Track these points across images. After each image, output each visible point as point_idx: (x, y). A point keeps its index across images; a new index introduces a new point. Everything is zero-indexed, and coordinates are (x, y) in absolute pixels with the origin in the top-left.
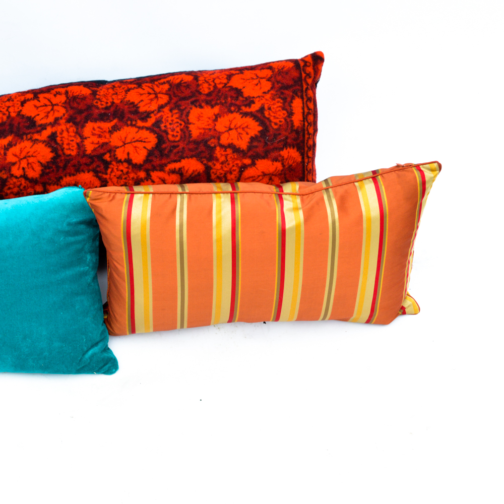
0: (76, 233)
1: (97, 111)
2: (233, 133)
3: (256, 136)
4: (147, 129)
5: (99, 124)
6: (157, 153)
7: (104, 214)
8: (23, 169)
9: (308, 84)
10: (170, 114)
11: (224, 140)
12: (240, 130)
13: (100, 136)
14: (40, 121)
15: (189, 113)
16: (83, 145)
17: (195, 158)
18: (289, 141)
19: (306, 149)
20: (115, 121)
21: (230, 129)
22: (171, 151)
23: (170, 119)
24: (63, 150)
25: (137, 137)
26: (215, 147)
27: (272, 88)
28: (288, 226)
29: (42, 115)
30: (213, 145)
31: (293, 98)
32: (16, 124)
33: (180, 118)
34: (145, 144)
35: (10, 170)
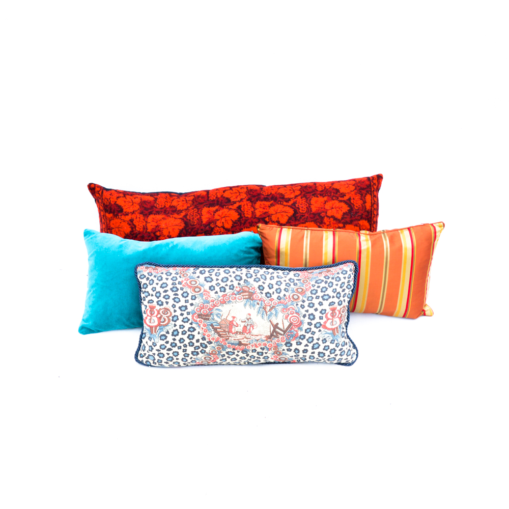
0: (250, 253)
1: (262, 196)
2: (334, 210)
3: (346, 212)
4: (289, 206)
5: (263, 202)
6: (293, 219)
7: (267, 237)
8: (223, 223)
9: (374, 188)
10: (301, 200)
11: (329, 213)
12: (337, 209)
13: (264, 208)
14: (232, 199)
15: (311, 199)
16: (255, 213)
17: (313, 222)
18: (363, 216)
19: (372, 222)
20: (272, 201)
21: (332, 208)
22: (300, 218)
23: (301, 202)
24: (244, 214)
25: (283, 210)
26: (324, 217)
27: (355, 189)
28: (362, 248)
29: (234, 197)
30: (323, 216)
31: (366, 194)
32: (220, 201)
33: (306, 202)
34: (287, 214)
35: (216, 223)
